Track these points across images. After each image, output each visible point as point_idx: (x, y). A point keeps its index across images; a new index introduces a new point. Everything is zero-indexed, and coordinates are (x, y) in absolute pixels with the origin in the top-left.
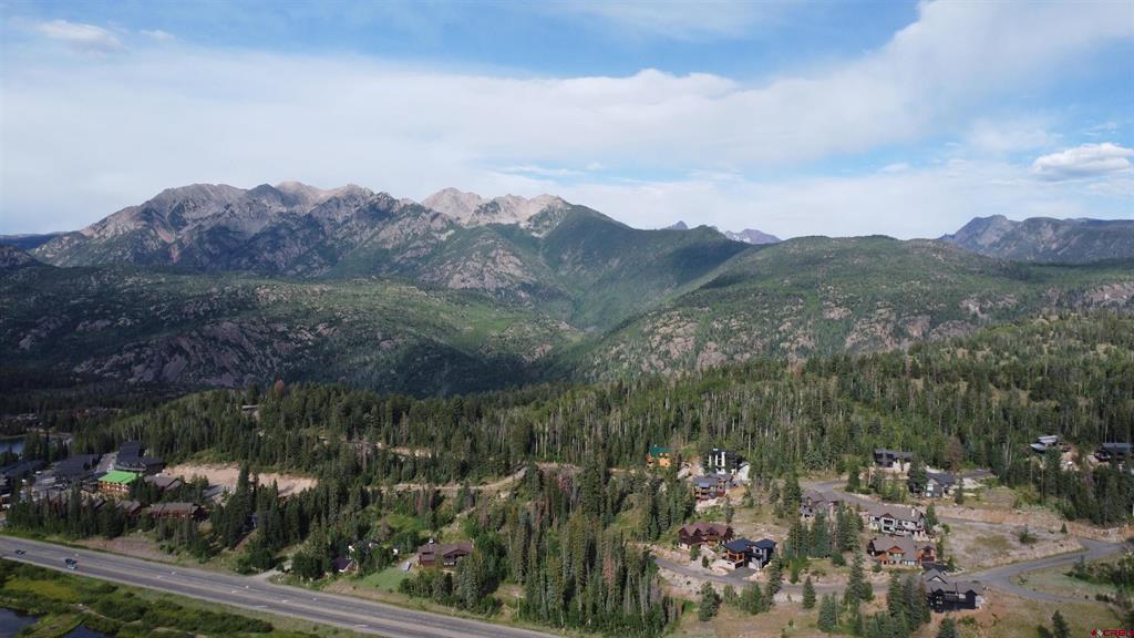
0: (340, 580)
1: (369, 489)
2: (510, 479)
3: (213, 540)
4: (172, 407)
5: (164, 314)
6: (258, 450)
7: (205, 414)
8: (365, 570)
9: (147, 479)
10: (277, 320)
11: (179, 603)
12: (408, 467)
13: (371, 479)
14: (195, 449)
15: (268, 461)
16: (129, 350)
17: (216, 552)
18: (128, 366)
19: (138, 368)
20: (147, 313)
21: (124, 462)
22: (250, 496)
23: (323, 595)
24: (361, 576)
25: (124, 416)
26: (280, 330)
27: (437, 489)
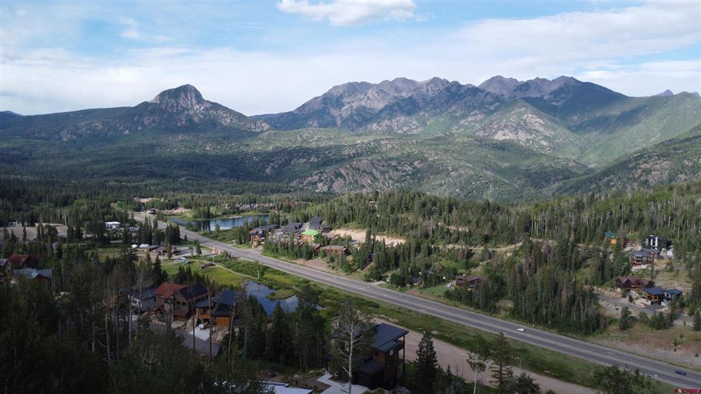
0: (414, 289)
1: (432, 247)
2: (513, 246)
3: (353, 265)
4: (335, 201)
5: (333, 155)
6: (376, 223)
7: (351, 204)
8: (427, 285)
9: (323, 234)
10: (391, 159)
11: (337, 291)
12: (455, 236)
13: (434, 241)
14: (346, 222)
15: (382, 229)
16: (316, 175)
17: (355, 271)
18: (315, 183)
19: (320, 185)
20: (325, 154)
21: (313, 227)
22: (370, 246)
23: (406, 295)
24: (425, 287)
25: (313, 205)
26: (393, 165)
27: (470, 248)
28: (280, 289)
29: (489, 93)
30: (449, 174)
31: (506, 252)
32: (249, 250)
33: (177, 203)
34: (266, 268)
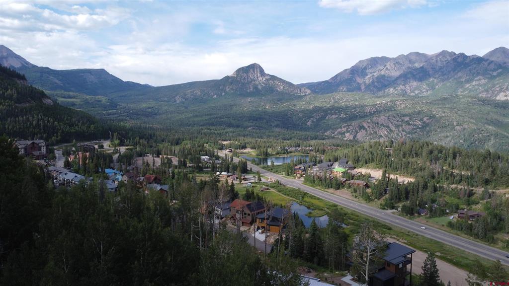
0: (421, 218)
1: (438, 185)
3: (372, 195)
4: (358, 147)
5: (358, 113)
6: (391, 165)
7: (371, 150)
8: (432, 216)
9: (349, 171)
10: (405, 115)
11: (359, 214)
12: (458, 178)
13: (439, 181)
14: (366, 163)
15: (395, 170)
16: (344, 127)
17: (372, 200)
18: (344, 133)
19: (347, 135)
20: (351, 112)
21: (340, 165)
22: (385, 183)
24: (430, 217)
25: (341, 150)
26: (406, 120)
27: (471, 189)
28: (315, 209)
29: (492, 62)
30: (454, 128)
31: (505, 194)
32: (294, 180)
33: (246, 145)
34: (305, 194)
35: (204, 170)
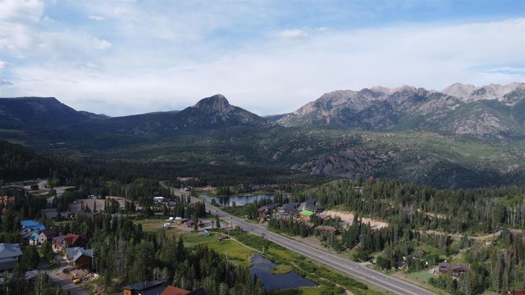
0: (399, 272)
1: (413, 231)
2: (491, 235)
3: (343, 244)
4: (326, 186)
5: (324, 146)
6: (362, 207)
7: (340, 189)
8: (411, 270)
9: (317, 215)
10: (371, 149)
11: (329, 269)
12: (433, 223)
13: (414, 226)
14: (335, 205)
15: (366, 212)
16: (310, 161)
17: (344, 250)
18: (310, 167)
19: (314, 168)
20: (318, 145)
21: (309, 207)
22: (358, 228)
23: (391, 278)
24: (409, 272)
25: (309, 188)
26: (371, 154)
27: (449, 235)
28: (281, 263)
29: (450, 97)
30: (418, 161)
31: (485, 241)
32: (257, 225)
33: (206, 182)
34: (270, 243)
35: (156, 214)
